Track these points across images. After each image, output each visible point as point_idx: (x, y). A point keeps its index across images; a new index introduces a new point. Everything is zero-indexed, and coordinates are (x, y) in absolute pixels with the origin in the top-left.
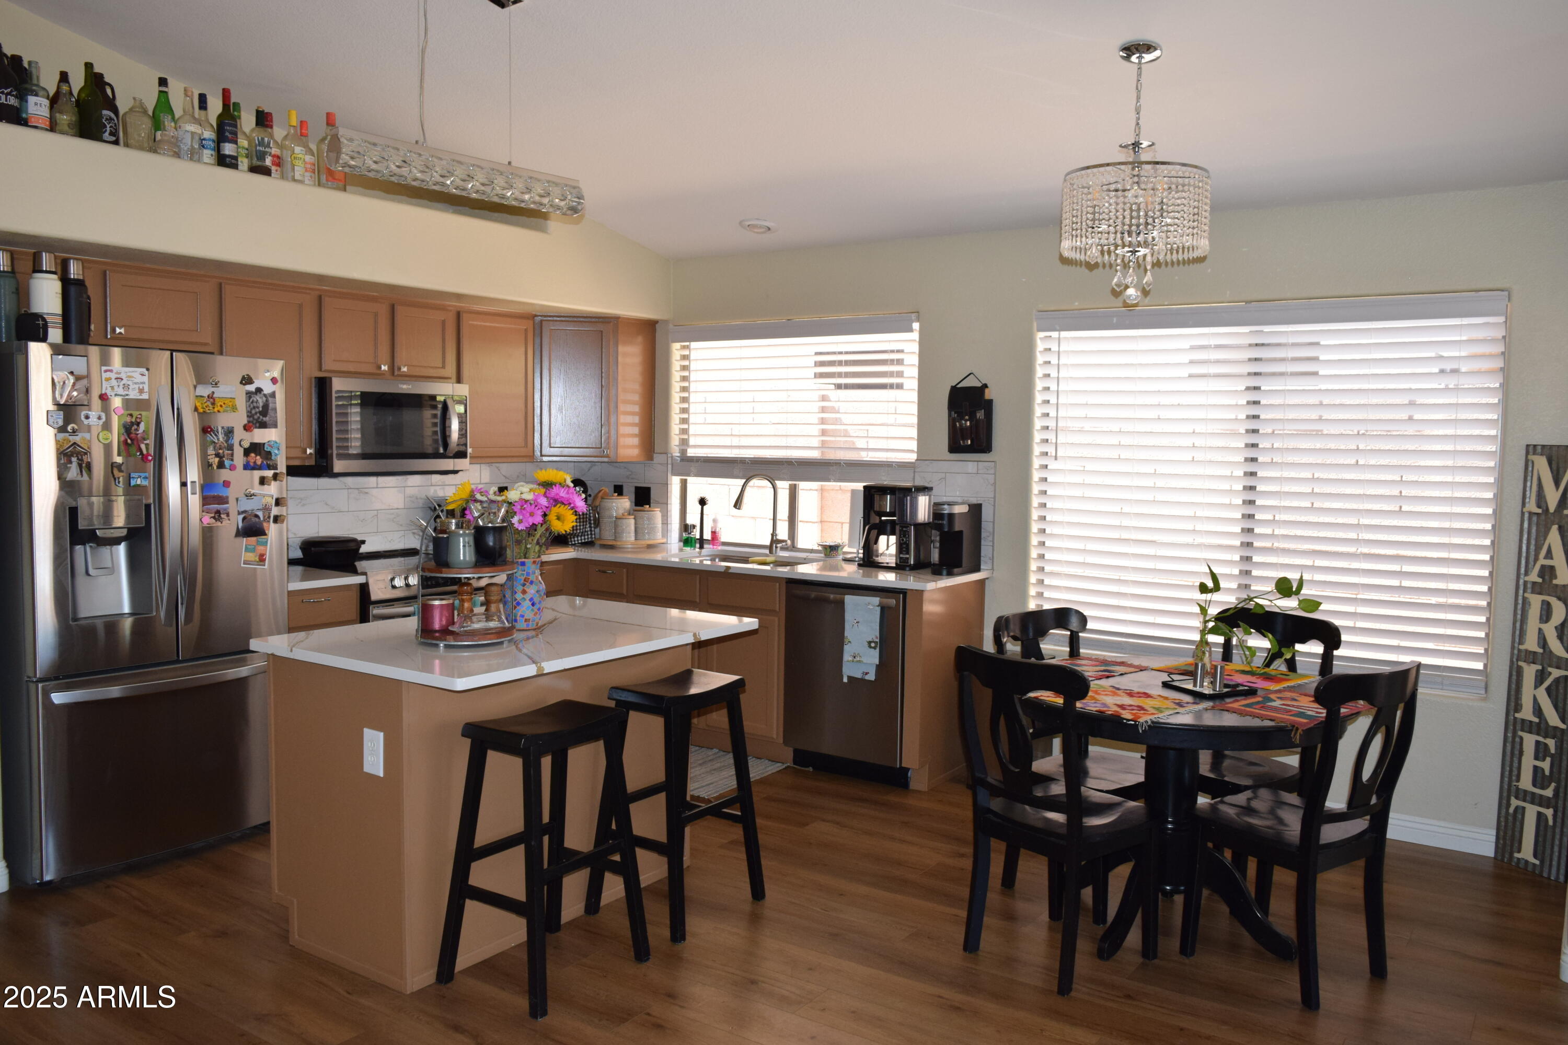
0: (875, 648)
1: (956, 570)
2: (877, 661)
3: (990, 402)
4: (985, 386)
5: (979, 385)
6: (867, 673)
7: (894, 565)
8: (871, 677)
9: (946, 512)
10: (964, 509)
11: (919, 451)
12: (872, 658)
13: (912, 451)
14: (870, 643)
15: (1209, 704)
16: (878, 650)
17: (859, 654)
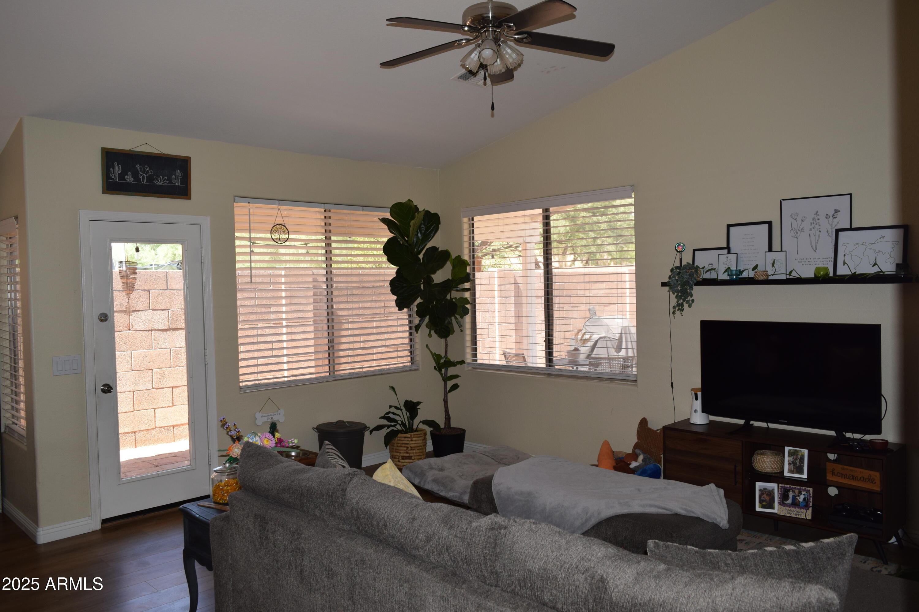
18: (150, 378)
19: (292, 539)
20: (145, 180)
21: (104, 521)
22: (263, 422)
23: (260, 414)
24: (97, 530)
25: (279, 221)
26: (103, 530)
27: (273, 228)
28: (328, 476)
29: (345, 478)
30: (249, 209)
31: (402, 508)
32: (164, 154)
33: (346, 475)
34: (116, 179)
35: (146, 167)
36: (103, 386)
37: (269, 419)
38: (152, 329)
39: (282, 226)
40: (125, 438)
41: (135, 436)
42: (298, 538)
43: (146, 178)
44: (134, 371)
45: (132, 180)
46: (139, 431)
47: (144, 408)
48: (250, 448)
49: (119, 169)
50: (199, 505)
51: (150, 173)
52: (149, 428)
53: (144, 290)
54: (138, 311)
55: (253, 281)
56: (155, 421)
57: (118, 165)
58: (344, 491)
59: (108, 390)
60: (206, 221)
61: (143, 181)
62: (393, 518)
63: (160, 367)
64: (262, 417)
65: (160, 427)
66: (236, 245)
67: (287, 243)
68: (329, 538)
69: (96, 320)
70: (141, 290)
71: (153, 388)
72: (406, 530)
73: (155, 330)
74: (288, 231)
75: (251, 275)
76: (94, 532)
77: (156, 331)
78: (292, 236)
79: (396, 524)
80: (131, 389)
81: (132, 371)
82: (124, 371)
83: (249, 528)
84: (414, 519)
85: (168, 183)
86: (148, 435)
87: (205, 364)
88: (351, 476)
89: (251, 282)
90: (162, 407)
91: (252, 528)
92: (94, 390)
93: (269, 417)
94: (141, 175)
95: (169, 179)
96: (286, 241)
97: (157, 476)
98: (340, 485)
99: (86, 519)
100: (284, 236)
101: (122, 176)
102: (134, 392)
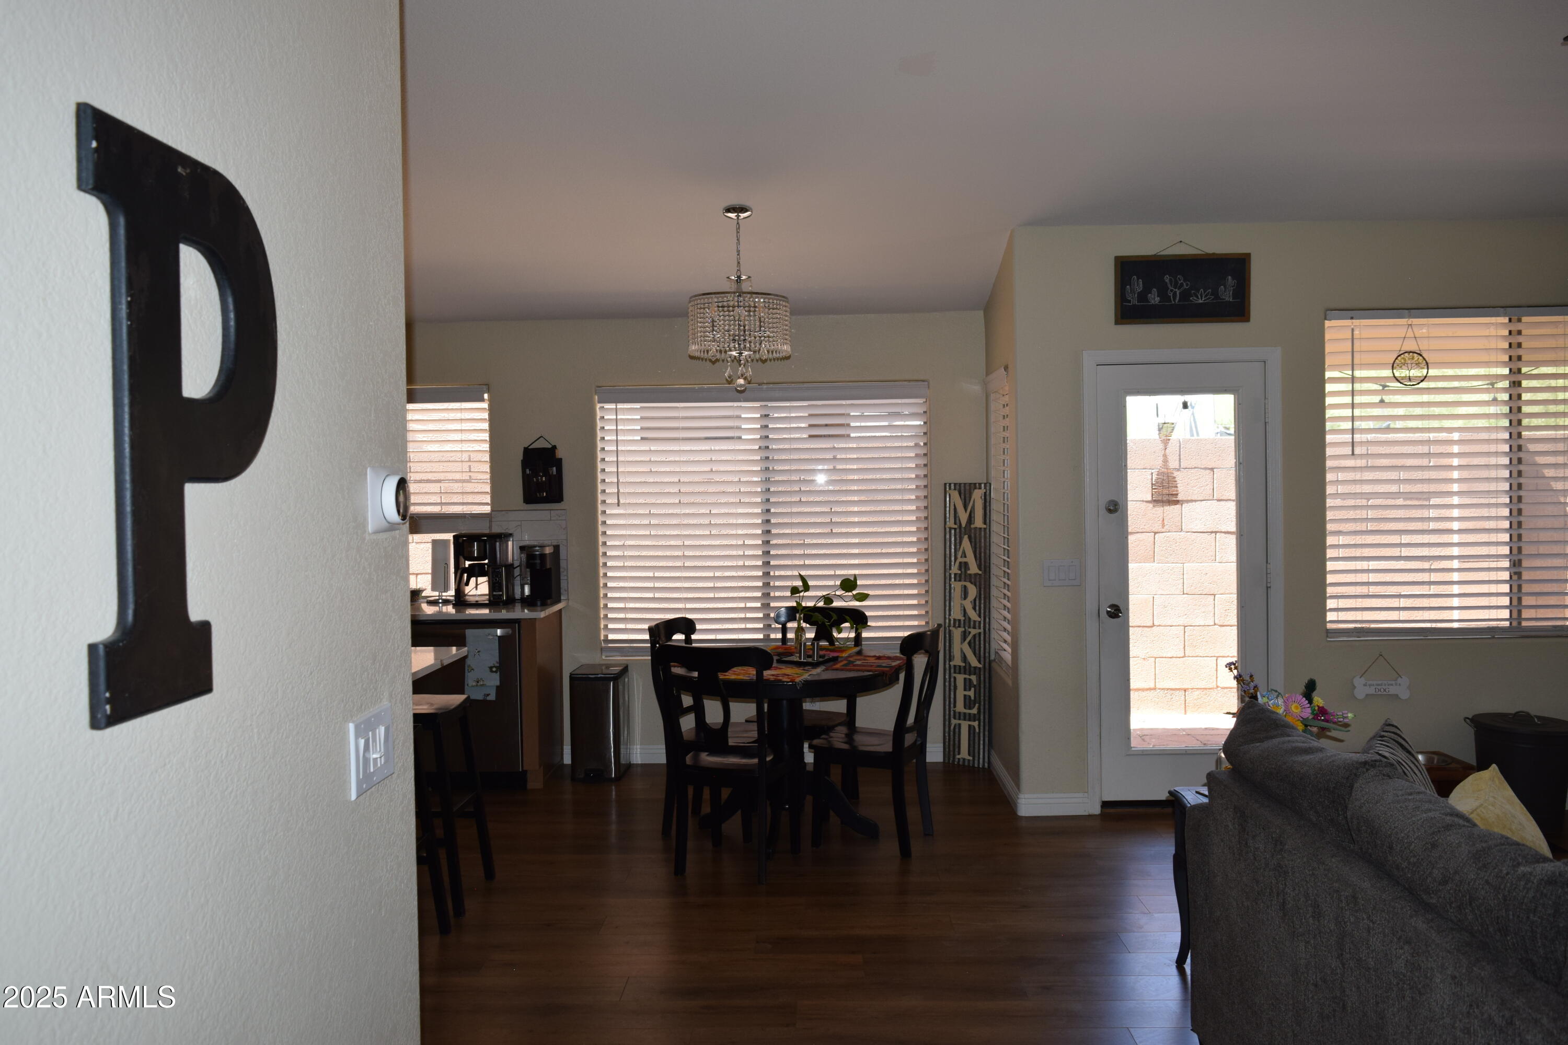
0: (496, 672)
1: (549, 601)
2: (498, 683)
3: (561, 460)
4: (554, 447)
5: (550, 446)
6: (488, 695)
7: (487, 602)
8: (492, 697)
9: (537, 553)
10: (548, 550)
11: (493, 504)
12: (494, 680)
13: (487, 504)
14: (491, 668)
15: (823, 668)
16: (499, 673)
17: (481, 679)
18: (1211, 608)
19: (1275, 851)
20: (1178, 298)
21: (1105, 804)
22: (1367, 695)
23: (1363, 680)
24: (1096, 815)
25: (1410, 345)
26: (1103, 816)
27: (1396, 359)
28: (1333, 761)
29: (1357, 769)
30: (1353, 330)
31: (1422, 826)
32: (1207, 254)
33: (1361, 763)
34: (1134, 301)
35: (1179, 278)
36: (1110, 607)
37: (1380, 690)
38: (1217, 530)
39: (1415, 355)
40: (1170, 697)
41: (1185, 695)
42: (1281, 850)
43: (1178, 293)
44: (1187, 594)
45: (1157, 299)
46: (1192, 689)
47: (1201, 655)
48: (1251, 710)
49: (1138, 285)
50: (1197, 792)
51: (1185, 286)
52: (1207, 687)
53: (1206, 469)
54: (1195, 501)
55: (1356, 453)
56: (1217, 678)
57: (1138, 279)
58: (1351, 787)
59: (1115, 614)
60: (1275, 356)
61: (1174, 300)
62: (1403, 837)
63: (1228, 592)
64: (1365, 685)
65: (1222, 688)
66: (1327, 391)
67: (1423, 385)
68: (1317, 855)
69: (1103, 511)
70: (1201, 468)
71: (1215, 624)
72: (1418, 859)
73: (1221, 532)
74: (1427, 363)
75: (1353, 442)
76: (1090, 816)
77: (1223, 534)
78: (1432, 372)
79: (1405, 848)
80: (1181, 623)
81: (1184, 594)
82: (1171, 593)
83: (1228, 826)
84: (1434, 846)
85: (1213, 299)
86: (1204, 697)
87: (1267, 587)
88: (1367, 766)
89: (1353, 454)
90: (1228, 656)
91: (1231, 827)
92: (1097, 612)
93: (1379, 687)
94: (1172, 291)
95: (1215, 294)
96: (1422, 381)
97: (1184, 752)
98: (1347, 778)
99: (1081, 795)
100: (1416, 373)
101: (1143, 297)
102: (1185, 626)
